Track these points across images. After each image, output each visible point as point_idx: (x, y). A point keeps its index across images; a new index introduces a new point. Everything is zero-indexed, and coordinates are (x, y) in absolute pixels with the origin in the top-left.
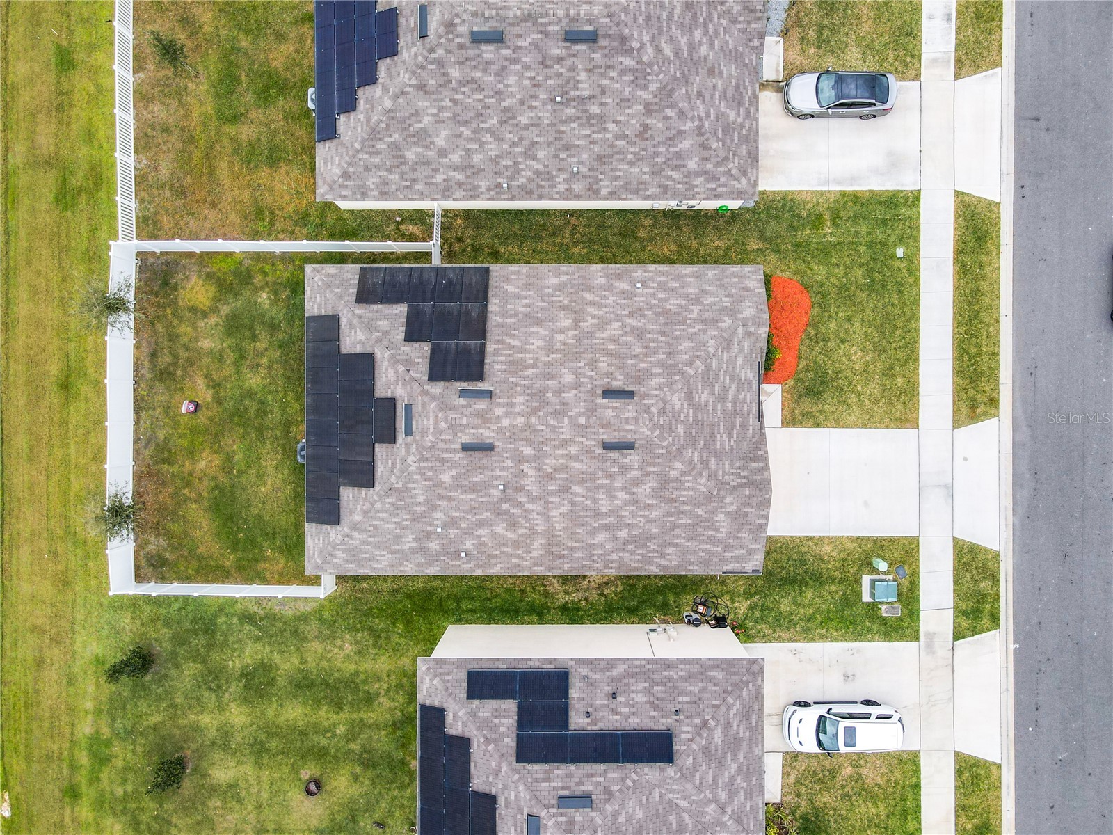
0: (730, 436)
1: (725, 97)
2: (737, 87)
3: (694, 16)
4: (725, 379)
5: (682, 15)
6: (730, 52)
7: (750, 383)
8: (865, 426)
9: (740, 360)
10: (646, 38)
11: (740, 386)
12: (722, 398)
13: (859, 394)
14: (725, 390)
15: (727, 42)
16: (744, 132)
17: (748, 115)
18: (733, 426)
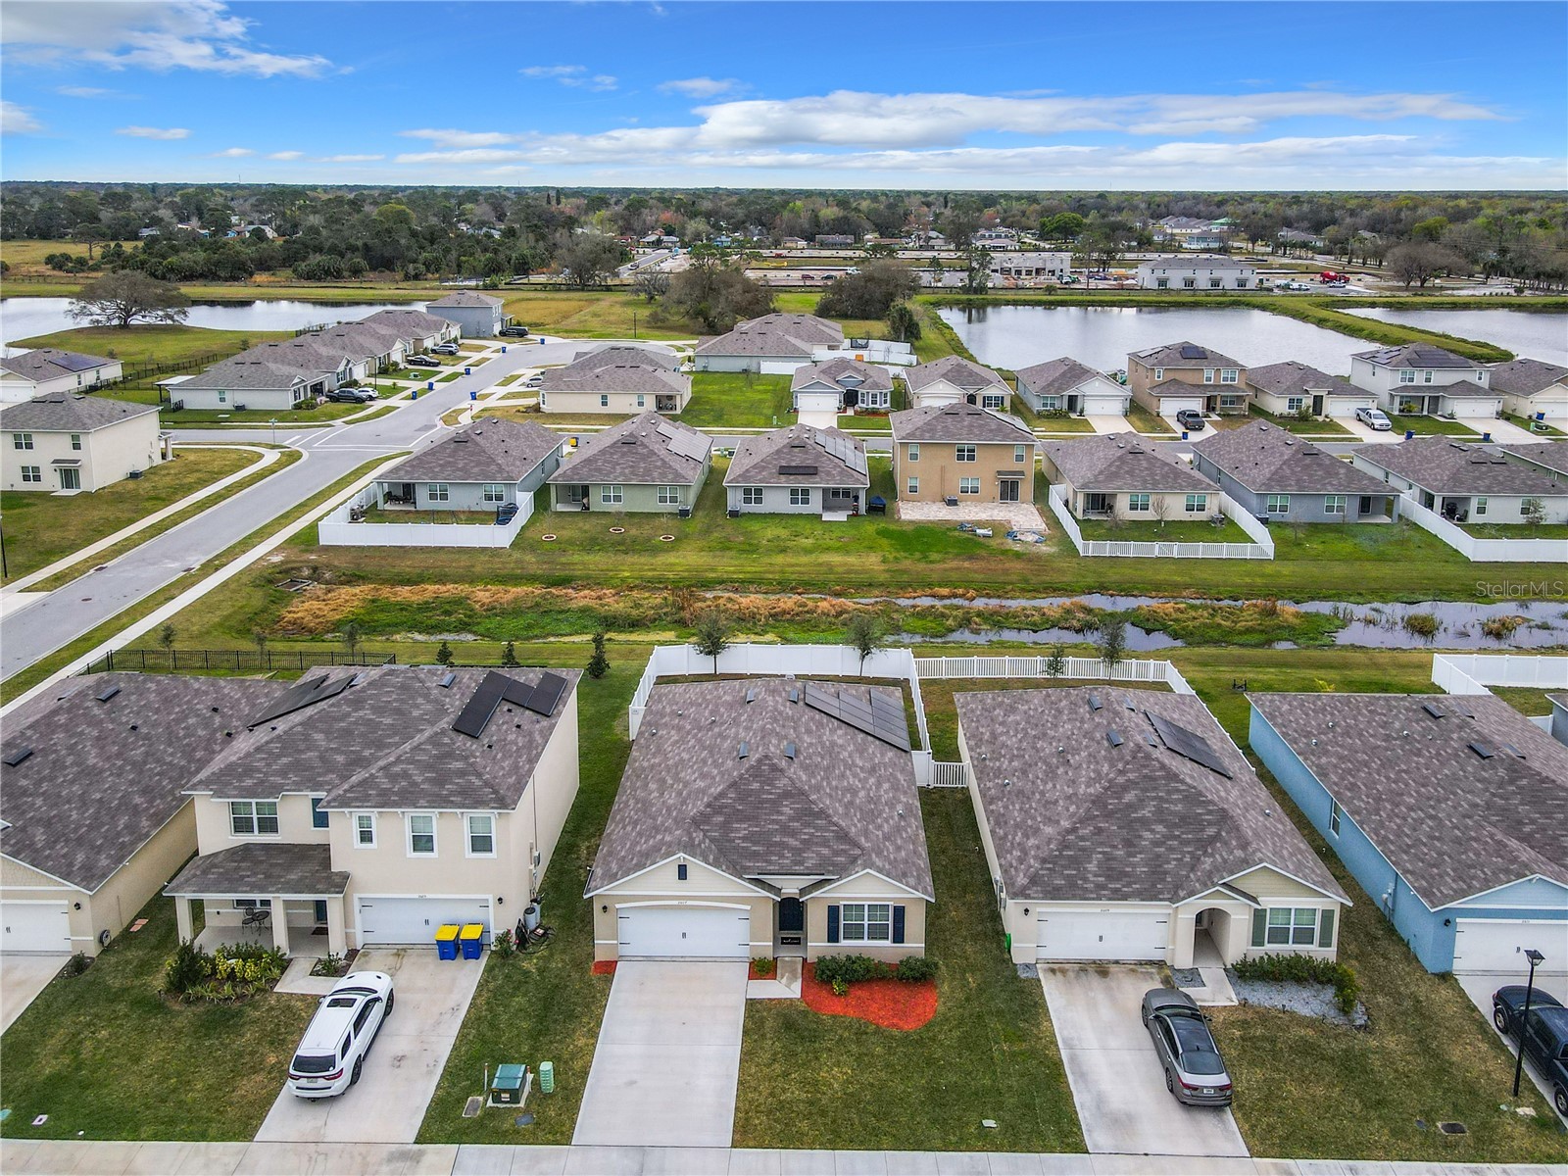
0: (744, 839)
1: (1109, 859)
2: (1127, 874)
3: (1176, 826)
4: (805, 834)
5: (1172, 813)
6: (1160, 866)
7: (801, 863)
8: (740, 1083)
9: (825, 851)
10: (1131, 776)
11: (797, 851)
12: (785, 830)
13: (786, 1074)
14: (793, 834)
15: (1169, 863)
16: (1080, 882)
17: (1103, 887)
18: (755, 843)
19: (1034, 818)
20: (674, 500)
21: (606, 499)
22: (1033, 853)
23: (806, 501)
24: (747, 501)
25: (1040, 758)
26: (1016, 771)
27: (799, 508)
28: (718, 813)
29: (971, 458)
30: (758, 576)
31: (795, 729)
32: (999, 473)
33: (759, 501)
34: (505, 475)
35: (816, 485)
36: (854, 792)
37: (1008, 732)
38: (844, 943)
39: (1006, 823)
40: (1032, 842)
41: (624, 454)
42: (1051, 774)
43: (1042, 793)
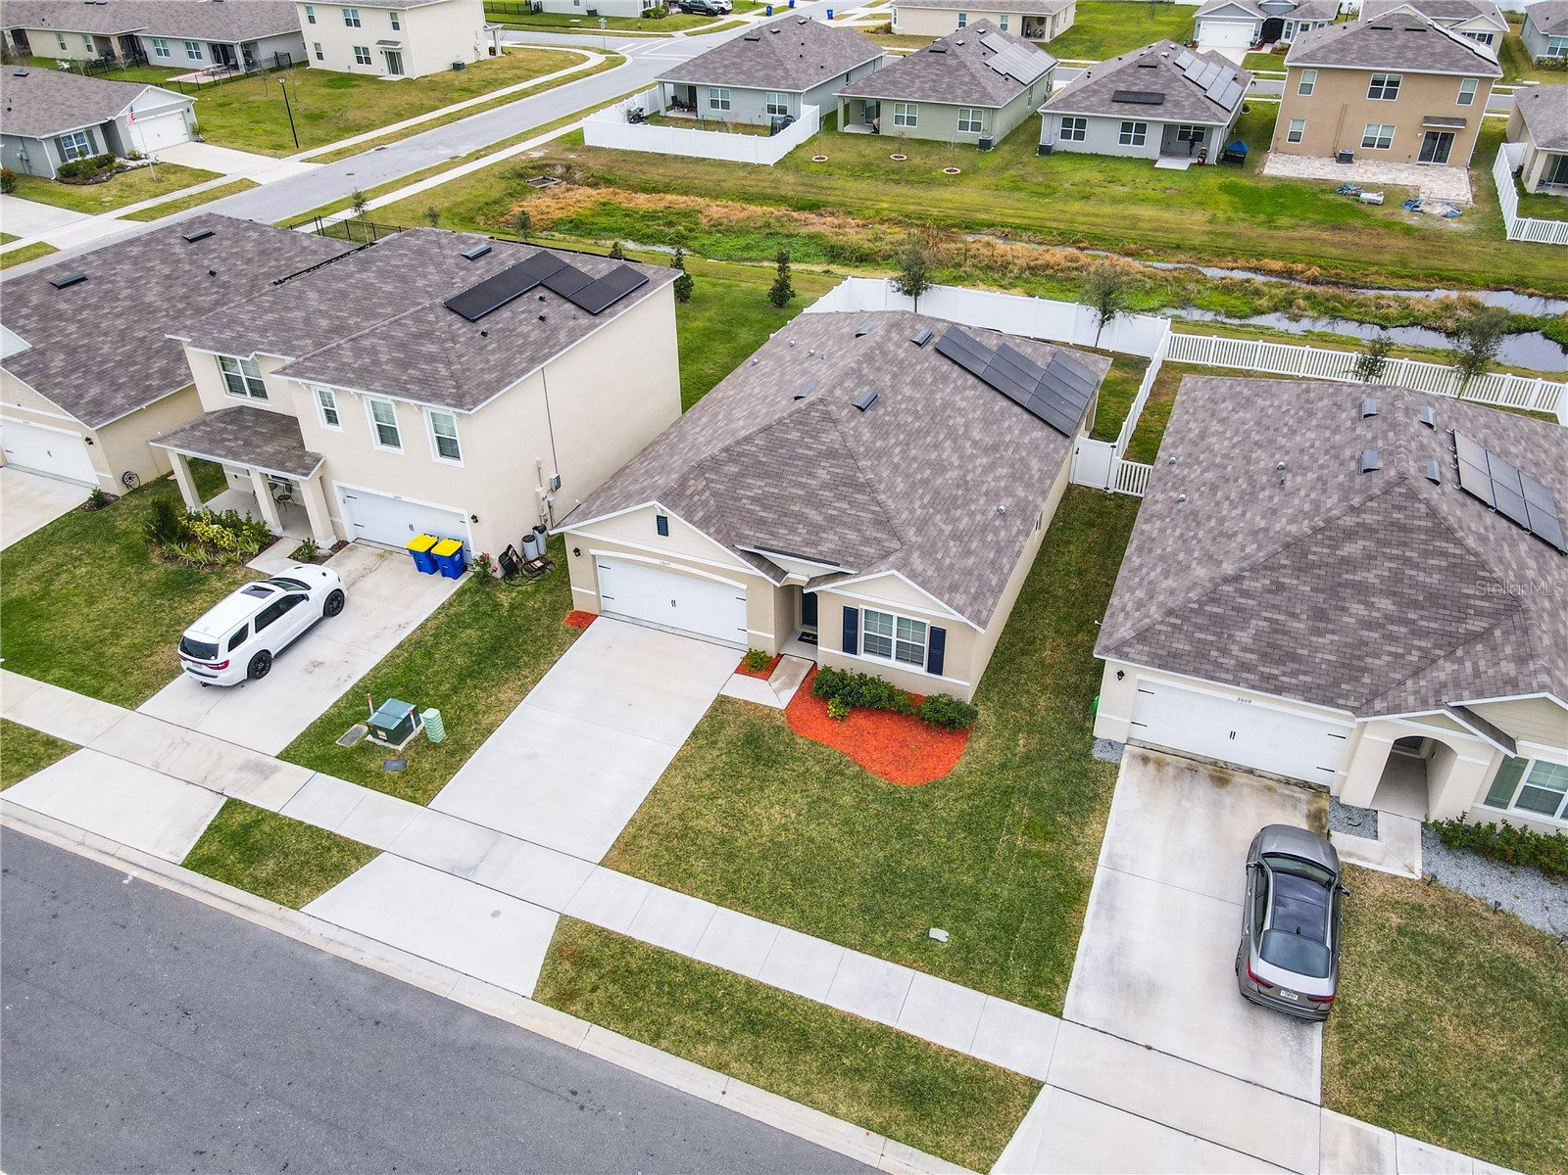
0: (754, 500)
1: (1276, 631)
2: (1295, 658)
3: (1415, 604)
4: (835, 508)
5: (1415, 584)
6: (1360, 658)
7: (814, 544)
8: (654, 792)
9: (852, 536)
10: (1368, 518)
11: (816, 529)
12: (811, 499)
13: (713, 797)
14: (819, 506)
15: (1377, 656)
16: (1214, 653)
17: (1244, 667)
18: (765, 507)
19: (1189, 552)
20: (976, 127)
21: (898, 120)
22: (1161, 598)
23: (1140, 141)
24: (1065, 135)
25: (1247, 472)
26: (1204, 485)
27: (1131, 150)
28: (733, 461)
29: (1391, 95)
30: (1038, 223)
31: (895, 376)
32: (1427, 119)
33: (1080, 136)
34: (790, 82)
35: (1156, 119)
36: (940, 468)
37: (1224, 432)
38: (863, 656)
39: (1150, 550)
40: (1170, 583)
41: (928, 65)
42: (1249, 498)
43: (1221, 521)
